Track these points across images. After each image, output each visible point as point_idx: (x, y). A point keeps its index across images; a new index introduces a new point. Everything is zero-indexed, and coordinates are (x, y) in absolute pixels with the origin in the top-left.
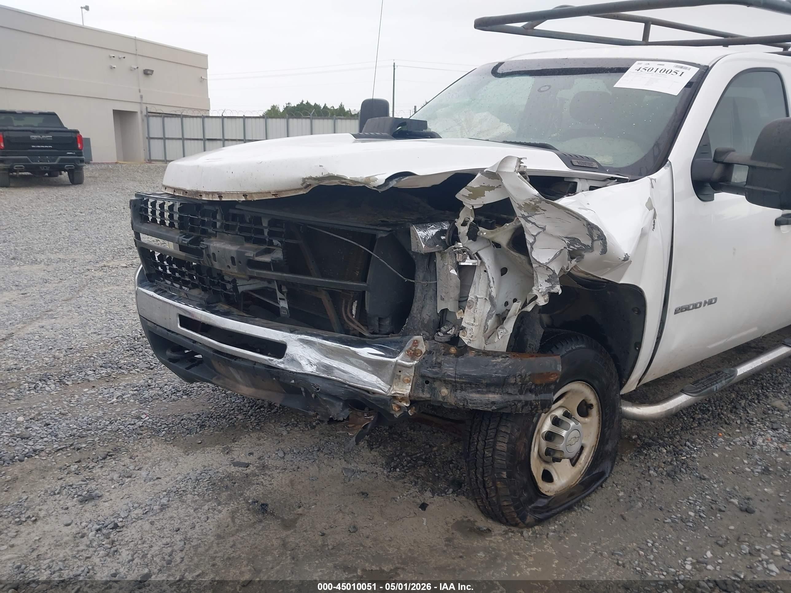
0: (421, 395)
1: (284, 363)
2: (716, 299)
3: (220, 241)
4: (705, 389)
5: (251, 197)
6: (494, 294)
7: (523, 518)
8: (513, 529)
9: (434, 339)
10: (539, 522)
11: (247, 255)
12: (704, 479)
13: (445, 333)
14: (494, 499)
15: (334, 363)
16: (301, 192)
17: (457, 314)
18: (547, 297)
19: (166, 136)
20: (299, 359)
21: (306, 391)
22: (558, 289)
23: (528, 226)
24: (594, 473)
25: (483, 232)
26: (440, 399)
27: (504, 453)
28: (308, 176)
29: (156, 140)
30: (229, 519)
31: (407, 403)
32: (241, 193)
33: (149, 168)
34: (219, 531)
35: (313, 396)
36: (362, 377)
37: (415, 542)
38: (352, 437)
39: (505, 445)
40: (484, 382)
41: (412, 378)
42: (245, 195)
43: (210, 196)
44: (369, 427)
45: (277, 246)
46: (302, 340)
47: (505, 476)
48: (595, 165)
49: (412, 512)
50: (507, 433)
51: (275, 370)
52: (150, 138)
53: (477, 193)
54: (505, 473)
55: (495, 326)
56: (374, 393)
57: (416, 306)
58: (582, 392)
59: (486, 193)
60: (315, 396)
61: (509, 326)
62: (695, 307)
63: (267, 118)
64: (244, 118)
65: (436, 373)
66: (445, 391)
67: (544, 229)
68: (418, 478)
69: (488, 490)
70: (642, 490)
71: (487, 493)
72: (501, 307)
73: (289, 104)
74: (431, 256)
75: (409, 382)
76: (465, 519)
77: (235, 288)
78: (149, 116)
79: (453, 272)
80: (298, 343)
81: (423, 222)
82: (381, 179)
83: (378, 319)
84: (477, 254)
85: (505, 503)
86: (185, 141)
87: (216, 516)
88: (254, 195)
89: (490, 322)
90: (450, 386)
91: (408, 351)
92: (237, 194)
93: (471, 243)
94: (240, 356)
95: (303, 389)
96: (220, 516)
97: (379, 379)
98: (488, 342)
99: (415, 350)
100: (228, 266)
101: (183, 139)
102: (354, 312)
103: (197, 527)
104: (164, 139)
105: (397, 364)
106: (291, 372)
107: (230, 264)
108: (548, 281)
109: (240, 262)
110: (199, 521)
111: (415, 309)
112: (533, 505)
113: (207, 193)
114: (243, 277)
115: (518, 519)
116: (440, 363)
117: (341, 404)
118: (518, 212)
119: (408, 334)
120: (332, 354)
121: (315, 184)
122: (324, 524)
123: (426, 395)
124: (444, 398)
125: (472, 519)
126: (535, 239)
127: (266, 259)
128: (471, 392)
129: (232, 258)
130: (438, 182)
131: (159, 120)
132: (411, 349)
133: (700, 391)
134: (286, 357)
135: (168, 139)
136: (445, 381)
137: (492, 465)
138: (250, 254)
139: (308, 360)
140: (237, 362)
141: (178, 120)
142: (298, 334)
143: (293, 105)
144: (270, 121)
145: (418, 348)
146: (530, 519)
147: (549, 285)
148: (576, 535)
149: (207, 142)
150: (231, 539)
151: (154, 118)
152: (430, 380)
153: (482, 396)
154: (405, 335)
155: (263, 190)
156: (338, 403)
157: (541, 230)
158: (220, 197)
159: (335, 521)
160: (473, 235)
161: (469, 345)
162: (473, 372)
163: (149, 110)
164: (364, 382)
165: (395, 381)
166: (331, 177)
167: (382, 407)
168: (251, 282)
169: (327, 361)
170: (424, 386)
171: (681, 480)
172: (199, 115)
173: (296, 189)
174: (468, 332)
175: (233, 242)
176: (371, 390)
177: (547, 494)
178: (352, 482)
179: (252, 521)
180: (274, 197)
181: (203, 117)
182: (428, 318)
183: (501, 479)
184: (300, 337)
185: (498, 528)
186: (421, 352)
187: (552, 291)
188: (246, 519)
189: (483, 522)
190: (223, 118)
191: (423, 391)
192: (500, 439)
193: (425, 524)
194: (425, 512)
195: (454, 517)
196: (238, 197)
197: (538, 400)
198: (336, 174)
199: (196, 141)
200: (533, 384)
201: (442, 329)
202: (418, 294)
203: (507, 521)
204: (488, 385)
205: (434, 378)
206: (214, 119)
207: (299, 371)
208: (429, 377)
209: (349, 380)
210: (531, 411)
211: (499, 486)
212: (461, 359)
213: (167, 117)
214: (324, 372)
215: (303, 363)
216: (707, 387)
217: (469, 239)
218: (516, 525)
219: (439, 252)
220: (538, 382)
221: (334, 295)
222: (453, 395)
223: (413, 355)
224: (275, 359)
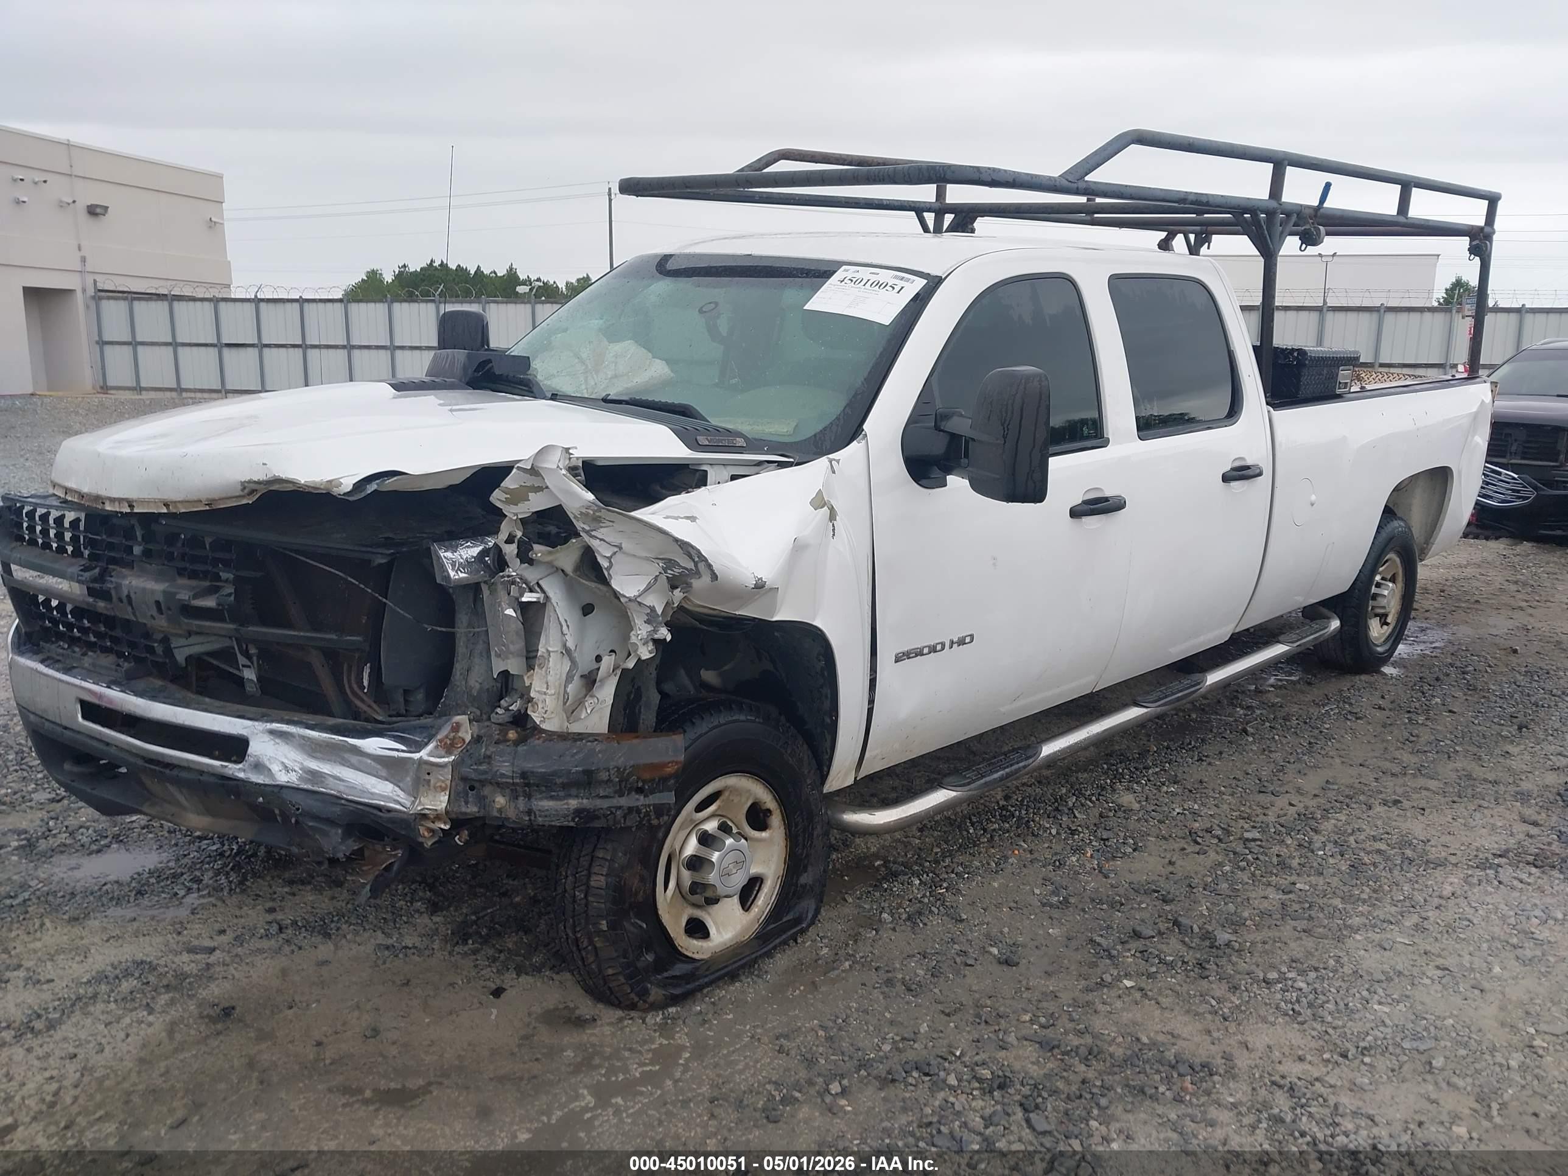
0: (464, 809)
1: (244, 771)
2: (972, 636)
3: (139, 576)
4: (979, 779)
5: (176, 507)
6: (570, 644)
7: (644, 993)
8: (633, 1014)
9: (489, 719)
10: (675, 1000)
11: (178, 597)
12: (962, 921)
13: (507, 709)
14: (593, 966)
15: (325, 768)
16: (244, 502)
17: (525, 678)
18: (651, 646)
19: (139, 339)
20: (267, 763)
21: (283, 814)
22: (665, 634)
23: (595, 544)
24: (785, 920)
25: (539, 551)
26: (495, 814)
27: (603, 892)
28: (247, 479)
29: (117, 347)
30: (164, 1034)
31: (445, 823)
32: (161, 501)
33: (101, 404)
34: (142, 1054)
35: (293, 820)
36: (369, 787)
37: (469, 1045)
38: (364, 885)
39: (602, 878)
40: (559, 781)
41: (448, 783)
42: (166, 505)
43: (117, 503)
44: (395, 868)
45: (227, 581)
46: (272, 732)
47: (605, 928)
48: (740, 442)
49: (475, 1001)
50: (606, 860)
51: (231, 782)
52: (102, 343)
53: (518, 496)
54: (604, 922)
55: (582, 695)
56: (389, 810)
57: (458, 667)
58: (749, 791)
59: (531, 495)
60: (297, 822)
61: (607, 692)
62: (933, 649)
63: (349, 301)
64: (302, 301)
65: (485, 772)
66: (500, 800)
67: (620, 548)
68: (501, 952)
69: (584, 954)
70: (860, 943)
71: (583, 959)
72: (586, 663)
73: (404, 266)
74: (473, 589)
75: (443, 789)
76: (561, 1006)
77: (169, 652)
78: (100, 298)
79: (510, 612)
80: (266, 737)
81: (453, 537)
82: (347, 484)
83: (401, 691)
84: (538, 584)
85: (610, 971)
86: (180, 350)
87: (142, 1033)
88: (179, 505)
89: (570, 688)
90: (508, 791)
91: (440, 741)
92: (155, 502)
93: (526, 568)
94: (176, 762)
95: (277, 812)
96: (150, 1031)
97: (397, 789)
98: (572, 719)
99: (454, 738)
100: (153, 617)
101: (175, 345)
102: (366, 683)
103: (107, 1050)
104: (134, 344)
105: (421, 761)
106: (257, 784)
107: (154, 612)
108: (648, 622)
109: (169, 609)
110: (111, 1040)
111: (458, 673)
112: (666, 974)
113: (112, 500)
114: (180, 632)
115: (632, 995)
116: (490, 757)
117: (340, 831)
118: (579, 525)
119: (447, 713)
120: (320, 752)
121: (263, 490)
122: (325, 1028)
123: (472, 809)
124: (500, 810)
125: (572, 1005)
126: (610, 562)
127: (210, 602)
128: (541, 799)
129: (158, 603)
130: (458, 480)
131: (122, 306)
132: (447, 737)
133: (969, 784)
134: (249, 759)
135: (143, 344)
136: (498, 784)
137: (586, 912)
138: (184, 596)
139: (283, 763)
140: (175, 772)
141: (163, 306)
142: (267, 722)
143: (412, 270)
144: (354, 307)
145: (460, 734)
146: (656, 993)
147: (650, 628)
148: (731, 1016)
149: (226, 351)
150: (163, 1064)
151: (112, 302)
152: (477, 785)
153: (559, 803)
154: (443, 714)
155: (190, 497)
156: (333, 831)
157: (616, 549)
158: (131, 506)
159: (344, 1024)
160: (524, 556)
161: (543, 726)
162: (538, 766)
163: (100, 286)
164: (372, 794)
165: (421, 789)
166: (278, 480)
167: (403, 833)
168: (193, 639)
169: (314, 765)
170: (467, 795)
171: (925, 924)
172: (207, 296)
173: (237, 497)
174: (540, 706)
175: (159, 577)
176: (383, 806)
177: (696, 956)
178: (387, 965)
179: (203, 1035)
180: (208, 508)
181: (216, 301)
182: (478, 686)
183: (600, 932)
184: (269, 726)
185: (610, 1014)
186: (464, 740)
187: (656, 636)
188: (193, 1032)
189: (586, 1007)
190: (257, 301)
191: (467, 803)
192: (595, 869)
193: (493, 1017)
194: (499, 1001)
195: (545, 1004)
196: (158, 507)
197: (649, 806)
198: (283, 476)
199: (203, 349)
200: (638, 778)
201: (502, 702)
202: (461, 648)
203: (620, 1002)
204: (564, 786)
205: (480, 781)
206: (238, 304)
207: (268, 781)
208: (473, 780)
209: (347, 791)
210: (640, 822)
211: (598, 945)
212: (521, 749)
213: (139, 299)
214: (307, 781)
215: (275, 768)
216: (983, 777)
217: (522, 562)
218: (633, 1007)
219: (485, 582)
220: (647, 776)
221: (332, 655)
222: (513, 805)
223: (448, 747)
224: (230, 765)
